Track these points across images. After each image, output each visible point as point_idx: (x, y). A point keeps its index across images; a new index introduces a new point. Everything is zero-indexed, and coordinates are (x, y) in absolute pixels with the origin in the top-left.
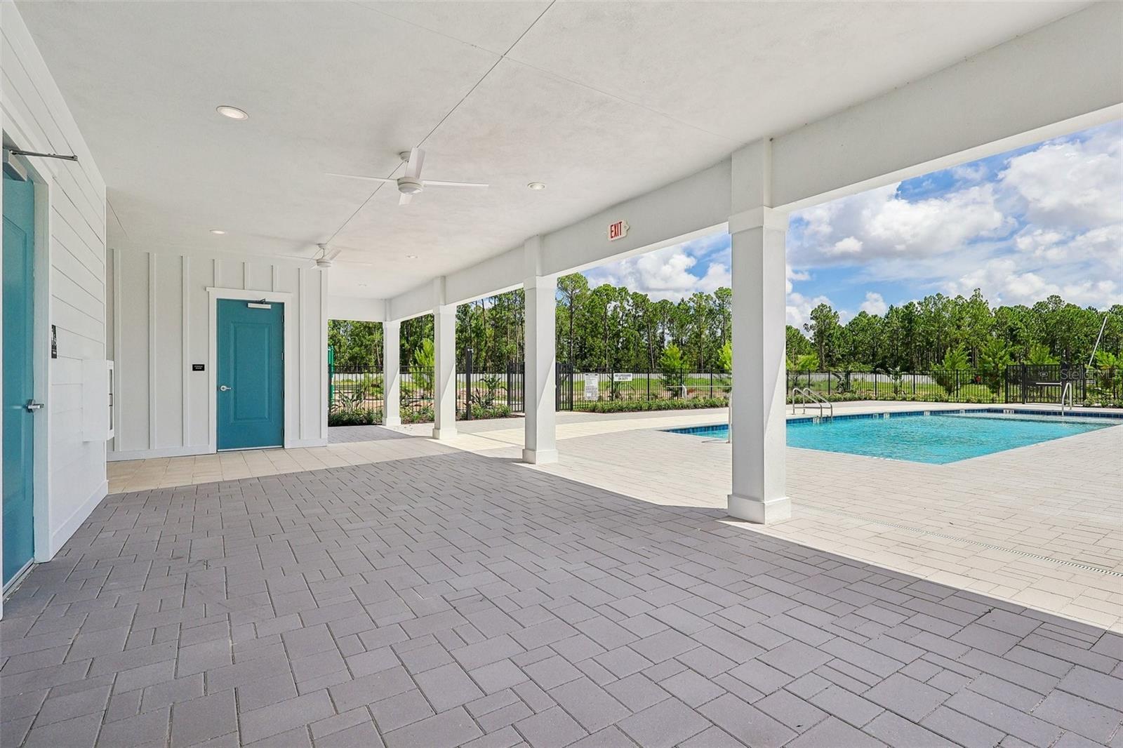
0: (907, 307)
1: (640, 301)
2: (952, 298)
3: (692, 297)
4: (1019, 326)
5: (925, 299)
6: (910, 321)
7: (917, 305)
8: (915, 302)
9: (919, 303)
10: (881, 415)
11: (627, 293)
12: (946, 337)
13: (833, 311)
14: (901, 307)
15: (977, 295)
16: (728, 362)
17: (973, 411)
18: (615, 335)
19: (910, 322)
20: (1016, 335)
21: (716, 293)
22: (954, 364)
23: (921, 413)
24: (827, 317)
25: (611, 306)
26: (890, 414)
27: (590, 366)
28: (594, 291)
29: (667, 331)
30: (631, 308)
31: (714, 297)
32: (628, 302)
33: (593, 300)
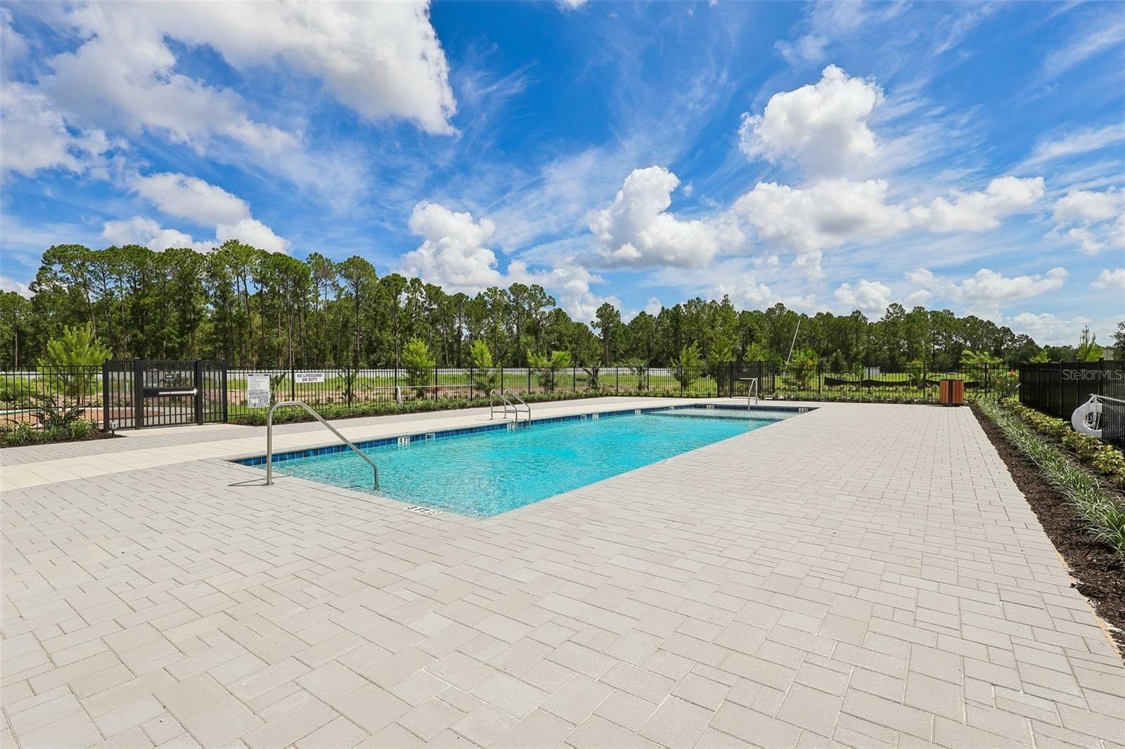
0: (674, 309)
1: (434, 293)
2: (708, 302)
3: (487, 291)
4: (755, 328)
5: (689, 302)
6: (678, 321)
7: (682, 307)
8: (682, 305)
9: (685, 306)
10: (589, 416)
11: (420, 284)
12: (703, 336)
13: (615, 310)
14: (671, 309)
15: (726, 301)
16: (479, 358)
17: (682, 407)
18: (407, 328)
19: (677, 323)
20: (753, 336)
21: (509, 288)
22: (688, 360)
23: (631, 412)
24: (610, 315)
25: (403, 297)
26: (600, 414)
27: (379, 360)
28: (382, 280)
29: (464, 325)
30: (424, 300)
31: (509, 293)
32: (422, 294)
33: (380, 289)
